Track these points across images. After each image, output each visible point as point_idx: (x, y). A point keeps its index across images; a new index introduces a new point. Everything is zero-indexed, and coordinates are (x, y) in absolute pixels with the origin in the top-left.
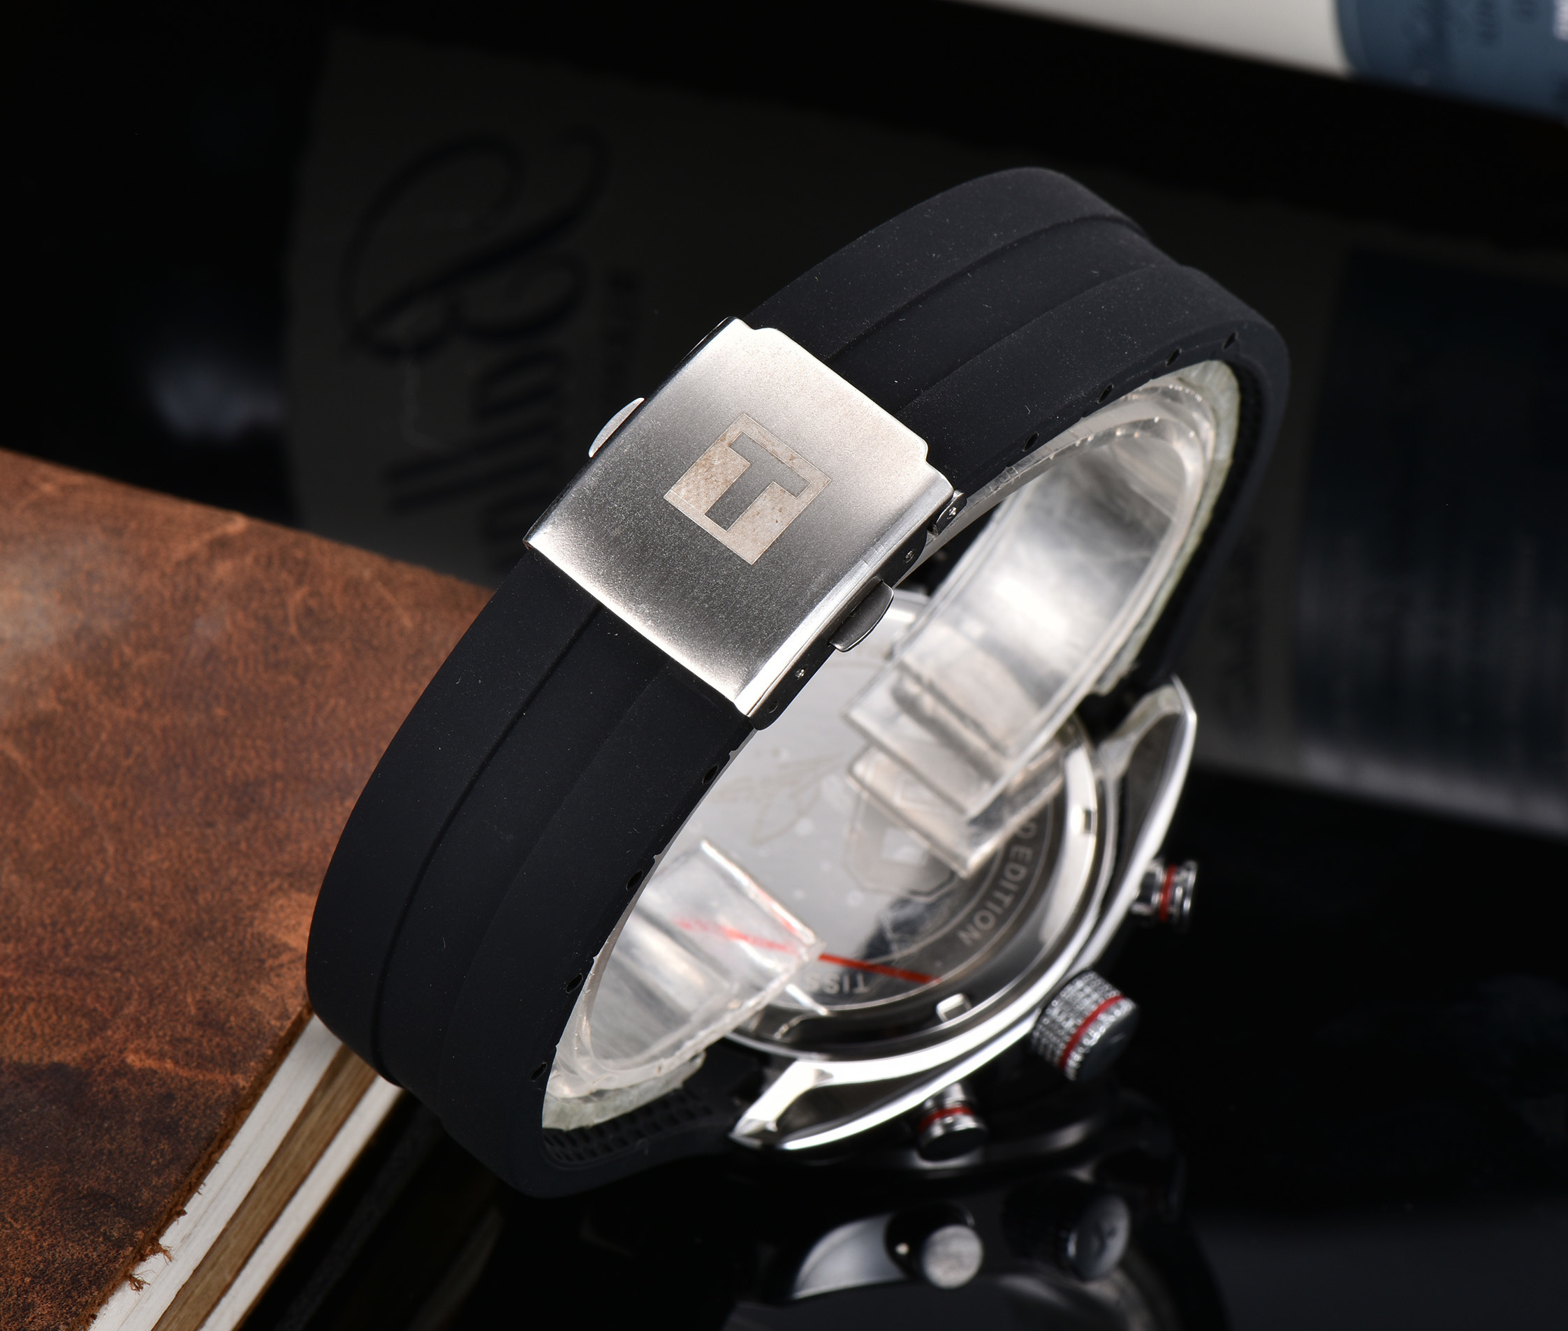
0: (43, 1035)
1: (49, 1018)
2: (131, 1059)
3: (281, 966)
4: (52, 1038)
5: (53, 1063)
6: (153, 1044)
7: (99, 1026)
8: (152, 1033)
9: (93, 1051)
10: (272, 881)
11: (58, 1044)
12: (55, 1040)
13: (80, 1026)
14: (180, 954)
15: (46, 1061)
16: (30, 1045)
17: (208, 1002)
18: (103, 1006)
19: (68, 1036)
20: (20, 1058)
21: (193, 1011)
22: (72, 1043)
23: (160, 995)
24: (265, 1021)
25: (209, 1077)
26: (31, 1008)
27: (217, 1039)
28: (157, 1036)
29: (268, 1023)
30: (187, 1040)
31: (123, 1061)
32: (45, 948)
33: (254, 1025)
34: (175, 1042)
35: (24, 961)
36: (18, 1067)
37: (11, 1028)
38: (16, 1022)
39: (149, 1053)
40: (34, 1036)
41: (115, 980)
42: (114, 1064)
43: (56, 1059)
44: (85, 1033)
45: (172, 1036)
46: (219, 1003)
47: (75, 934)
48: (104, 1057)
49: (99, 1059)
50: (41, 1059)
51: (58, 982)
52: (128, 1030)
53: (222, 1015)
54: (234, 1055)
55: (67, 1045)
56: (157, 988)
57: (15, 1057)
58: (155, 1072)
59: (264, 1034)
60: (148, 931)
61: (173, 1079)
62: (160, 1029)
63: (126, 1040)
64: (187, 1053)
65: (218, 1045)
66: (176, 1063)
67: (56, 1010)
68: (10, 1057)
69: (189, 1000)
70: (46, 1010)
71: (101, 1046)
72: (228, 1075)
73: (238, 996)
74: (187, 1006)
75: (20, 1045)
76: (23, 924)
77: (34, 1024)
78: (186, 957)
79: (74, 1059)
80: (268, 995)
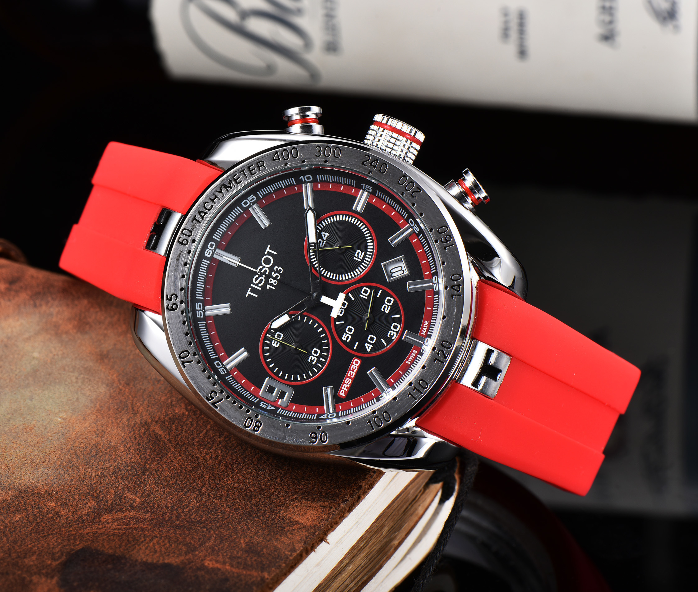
0: (161, 551)
1: (165, 544)
2: (206, 563)
3: (294, 530)
4: (165, 553)
5: (165, 563)
6: (220, 558)
7: (191, 549)
8: (220, 553)
9: (187, 560)
10: (293, 495)
11: (168, 555)
12: (167, 554)
13: (181, 549)
14: (239, 523)
15: (161, 561)
16: (153, 555)
17: (252, 543)
18: (195, 542)
19: (174, 552)
20: (147, 560)
21: (243, 546)
22: (176, 555)
23: (226, 539)
24: (282, 552)
25: (249, 573)
26: (155, 541)
27: (255, 558)
28: (223, 555)
29: (284, 553)
30: (239, 558)
31: (203, 564)
32: (166, 517)
33: (276, 553)
34: (231, 558)
35: (154, 522)
36: (146, 564)
37: (144, 548)
38: (147, 545)
39: (217, 562)
40: (156, 552)
41: (203, 532)
42: (197, 565)
43: (166, 561)
44: (183, 552)
45: (231, 555)
46: (258, 543)
47: (183, 511)
48: (192, 562)
49: (189, 563)
50: (158, 561)
51: (172, 531)
52: (207, 552)
53: (259, 548)
54: (264, 565)
55: (173, 556)
56: (225, 536)
57: (144, 560)
58: (220, 569)
59: (281, 557)
60: (223, 512)
61: (229, 573)
62: (224, 553)
63: (206, 556)
64: (238, 563)
65: (255, 560)
66: (232, 566)
67: (169, 542)
68: (142, 559)
69: (242, 541)
70: (163, 541)
71: (191, 558)
72: (260, 573)
73: (269, 541)
74: (240, 543)
75: (148, 555)
76: (156, 506)
77: (157, 547)
78: (243, 524)
79: (176, 562)
80: (285, 541)
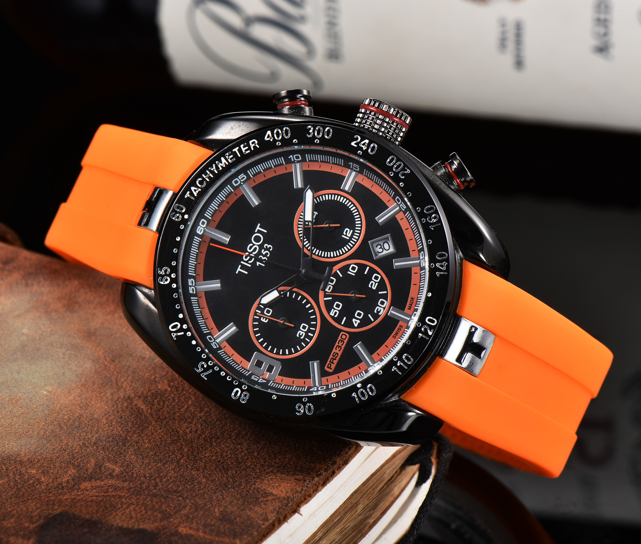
0: (136, 517)
1: (141, 511)
2: (180, 529)
3: (267, 501)
4: (141, 519)
5: (140, 529)
6: (194, 525)
7: (166, 516)
8: (194, 521)
9: (162, 526)
10: (268, 468)
11: (144, 521)
12: (142, 520)
13: (157, 516)
14: (215, 493)
15: (136, 527)
16: (128, 521)
17: (226, 512)
18: (170, 510)
19: (149, 519)
20: (123, 525)
21: (218, 514)
22: (151, 522)
23: (201, 507)
24: (255, 521)
25: (221, 539)
26: (132, 508)
27: (228, 526)
28: (197, 523)
29: (257, 522)
30: (212, 525)
31: (177, 531)
32: (144, 486)
33: (249, 522)
34: (205, 526)
35: (132, 490)
36: (121, 529)
37: (120, 514)
38: (123, 511)
39: (191, 528)
40: (131, 518)
41: (179, 500)
42: (171, 531)
43: (141, 527)
44: (158, 519)
45: (204, 523)
46: (232, 512)
47: (161, 481)
48: (167, 528)
49: (164, 529)
50: (133, 527)
51: (148, 499)
52: (182, 519)
53: (233, 517)
54: (236, 532)
55: (148, 522)
56: (200, 505)
57: (120, 525)
58: (193, 536)
59: (254, 526)
60: (200, 483)
61: (202, 539)
62: (199, 520)
63: (180, 523)
64: (211, 530)
65: (228, 528)
66: (205, 533)
67: (145, 509)
68: (117, 525)
69: (216, 510)
70: (140, 508)
71: (166, 524)
72: (232, 540)
73: (242, 510)
74: (215, 512)
75: (123, 520)
76: (135, 475)
77: (133, 513)
78: (218, 494)
79: (151, 528)
80: (259, 511)
